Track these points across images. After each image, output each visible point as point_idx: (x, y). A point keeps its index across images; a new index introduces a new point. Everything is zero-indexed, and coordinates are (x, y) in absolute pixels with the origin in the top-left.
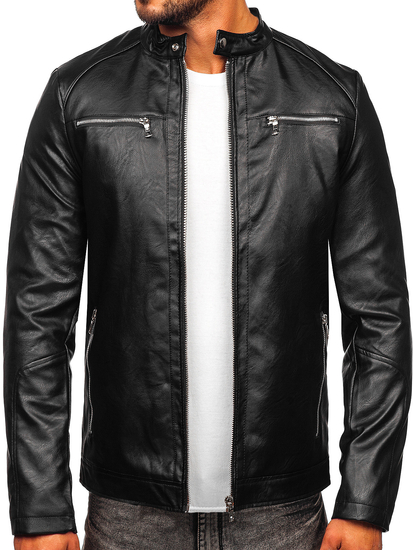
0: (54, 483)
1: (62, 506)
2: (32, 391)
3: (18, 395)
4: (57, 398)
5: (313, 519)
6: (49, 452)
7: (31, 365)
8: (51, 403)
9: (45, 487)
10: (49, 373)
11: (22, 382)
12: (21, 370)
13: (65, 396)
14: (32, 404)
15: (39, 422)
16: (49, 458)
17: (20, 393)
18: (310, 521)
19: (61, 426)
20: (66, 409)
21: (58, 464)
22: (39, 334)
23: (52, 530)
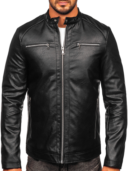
0: (15, 152)
1: (17, 160)
2: (9, 123)
3: (4, 124)
4: (16, 125)
5: (97, 166)
6: (14, 142)
7: (9, 114)
8: (15, 127)
9: (12, 153)
10: (14, 117)
11: (6, 120)
12: (5, 116)
13: (19, 124)
14: (8, 127)
15: (11, 132)
16: (14, 144)
17: (5, 123)
18: (96, 167)
19: (18, 134)
20: (19, 129)
21: (16, 146)
22: (11, 105)
23: (14, 167)
